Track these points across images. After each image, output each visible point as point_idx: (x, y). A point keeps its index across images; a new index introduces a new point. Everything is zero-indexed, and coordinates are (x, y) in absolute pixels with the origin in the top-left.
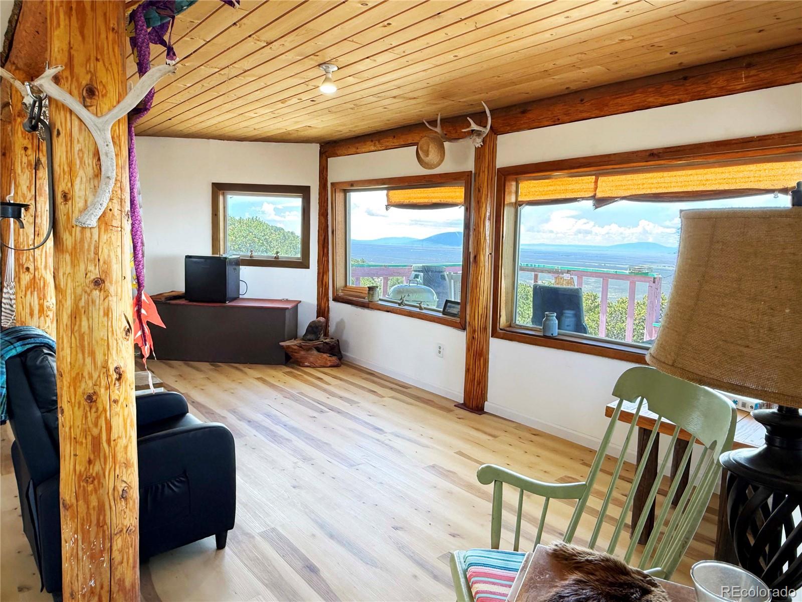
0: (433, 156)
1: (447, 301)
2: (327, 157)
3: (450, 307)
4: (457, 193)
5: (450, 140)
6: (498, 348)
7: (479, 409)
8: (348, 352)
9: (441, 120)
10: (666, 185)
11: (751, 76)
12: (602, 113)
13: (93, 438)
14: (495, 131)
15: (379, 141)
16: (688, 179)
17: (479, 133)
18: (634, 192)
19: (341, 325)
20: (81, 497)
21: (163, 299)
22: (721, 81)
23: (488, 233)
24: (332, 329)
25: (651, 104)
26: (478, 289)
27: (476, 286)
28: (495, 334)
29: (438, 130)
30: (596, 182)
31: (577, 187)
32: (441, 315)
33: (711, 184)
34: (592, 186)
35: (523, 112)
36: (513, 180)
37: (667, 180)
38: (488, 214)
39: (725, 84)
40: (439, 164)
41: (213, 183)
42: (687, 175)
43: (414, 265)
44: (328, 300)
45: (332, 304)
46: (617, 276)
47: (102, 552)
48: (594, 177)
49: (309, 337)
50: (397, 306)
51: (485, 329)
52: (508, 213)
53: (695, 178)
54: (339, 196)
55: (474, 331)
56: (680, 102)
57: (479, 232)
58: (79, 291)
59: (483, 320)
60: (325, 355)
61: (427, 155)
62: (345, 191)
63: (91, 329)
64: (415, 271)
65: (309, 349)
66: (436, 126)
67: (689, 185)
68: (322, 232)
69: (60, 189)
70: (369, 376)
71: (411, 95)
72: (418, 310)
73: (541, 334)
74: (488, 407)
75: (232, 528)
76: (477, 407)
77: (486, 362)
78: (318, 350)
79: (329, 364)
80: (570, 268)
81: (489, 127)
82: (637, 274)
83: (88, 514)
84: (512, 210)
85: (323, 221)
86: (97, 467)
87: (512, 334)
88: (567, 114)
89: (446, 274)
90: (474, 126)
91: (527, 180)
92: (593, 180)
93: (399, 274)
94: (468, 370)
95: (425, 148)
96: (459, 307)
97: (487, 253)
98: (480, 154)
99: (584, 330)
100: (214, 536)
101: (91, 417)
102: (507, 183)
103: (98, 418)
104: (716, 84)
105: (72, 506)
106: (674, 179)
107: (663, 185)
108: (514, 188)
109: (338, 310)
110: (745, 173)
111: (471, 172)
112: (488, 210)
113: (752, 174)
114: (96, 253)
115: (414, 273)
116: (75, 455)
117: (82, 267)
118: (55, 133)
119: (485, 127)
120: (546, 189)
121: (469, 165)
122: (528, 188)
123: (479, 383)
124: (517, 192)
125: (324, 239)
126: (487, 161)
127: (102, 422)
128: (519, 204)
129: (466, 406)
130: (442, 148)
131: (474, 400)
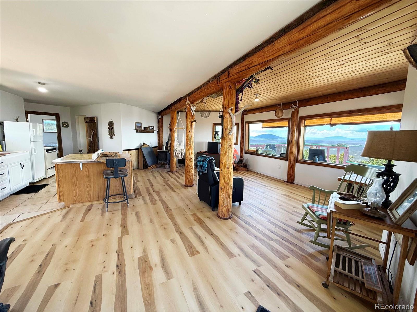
0: (280, 114)
1: (281, 153)
2: (244, 115)
3: (282, 155)
4: (286, 123)
5: (285, 109)
6: (298, 166)
7: (292, 183)
8: (249, 167)
9: (282, 104)
10: (355, 120)
11: (383, 90)
12: (334, 101)
13: (228, 175)
14: (299, 107)
15: (261, 110)
16: (362, 118)
17: (294, 108)
18: (344, 122)
19: (247, 160)
20: (225, 187)
21: (202, 153)
22: (373, 92)
23: (295, 134)
24: (244, 161)
25: (350, 98)
26: (292, 150)
27: (292, 149)
28: (297, 162)
29: (281, 107)
30: (331, 120)
31: (325, 121)
32: (279, 157)
33: (370, 120)
34: (330, 121)
36: (303, 120)
37: (355, 118)
38: (296, 129)
39: (374, 92)
40: (281, 116)
41: (213, 123)
42: (362, 117)
43: (266, 144)
44: (243, 153)
45: (244, 155)
46: (332, 147)
47: (228, 198)
48: (330, 118)
49: (239, 163)
50: (265, 155)
51: (294, 160)
52: (302, 128)
53: (365, 118)
54: (247, 125)
55: (291, 161)
56: (360, 97)
57: (293, 134)
58: (227, 147)
59: (294, 158)
60: (243, 168)
61: (279, 114)
62: (249, 124)
63: (229, 155)
64: (266, 145)
65: (239, 166)
66: (280, 106)
67: (362, 120)
68: (242, 135)
69: (225, 128)
70: (257, 174)
71: (275, 99)
72: (272, 156)
73: (313, 162)
74: (295, 182)
75: (242, 201)
76: (292, 182)
77: (294, 170)
78: (242, 166)
79: (245, 170)
80: (316, 144)
81: (297, 106)
82: (340, 146)
83: (226, 190)
84: (303, 128)
85: (242, 132)
86: (228, 181)
87: (302, 162)
89: (276, 146)
90: (293, 106)
91: (308, 119)
92: (330, 119)
93: (261, 147)
94: (288, 172)
95: (278, 112)
96: (286, 155)
97: (295, 140)
98: (293, 113)
99: (326, 161)
100: (238, 202)
101: (228, 171)
102: (302, 121)
103: (229, 172)
104: (372, 92)
105: (223, 189)
106: (357, 118)
107: (353, 120)
108: (304, 122)
109: (246, 156)
110: (381, 116)
111: (290, 118)
112: (296, 128)
113: (384, 116)
114: (230, 140)
115: (266, 146)
116: (225, 179)
117: (228, 142)
118: (224, 118)
119: (296, 106)
120: (314, 122)
121: (290, 116)
122: (308, 122)
123: (292, 176)
124: (305, 123)
125: (242, 137)
126: (296, 115)
127: (230, 173)
128: (305, 126)
129: (288, 182)
130: (283, 112)
131: (290, 180)
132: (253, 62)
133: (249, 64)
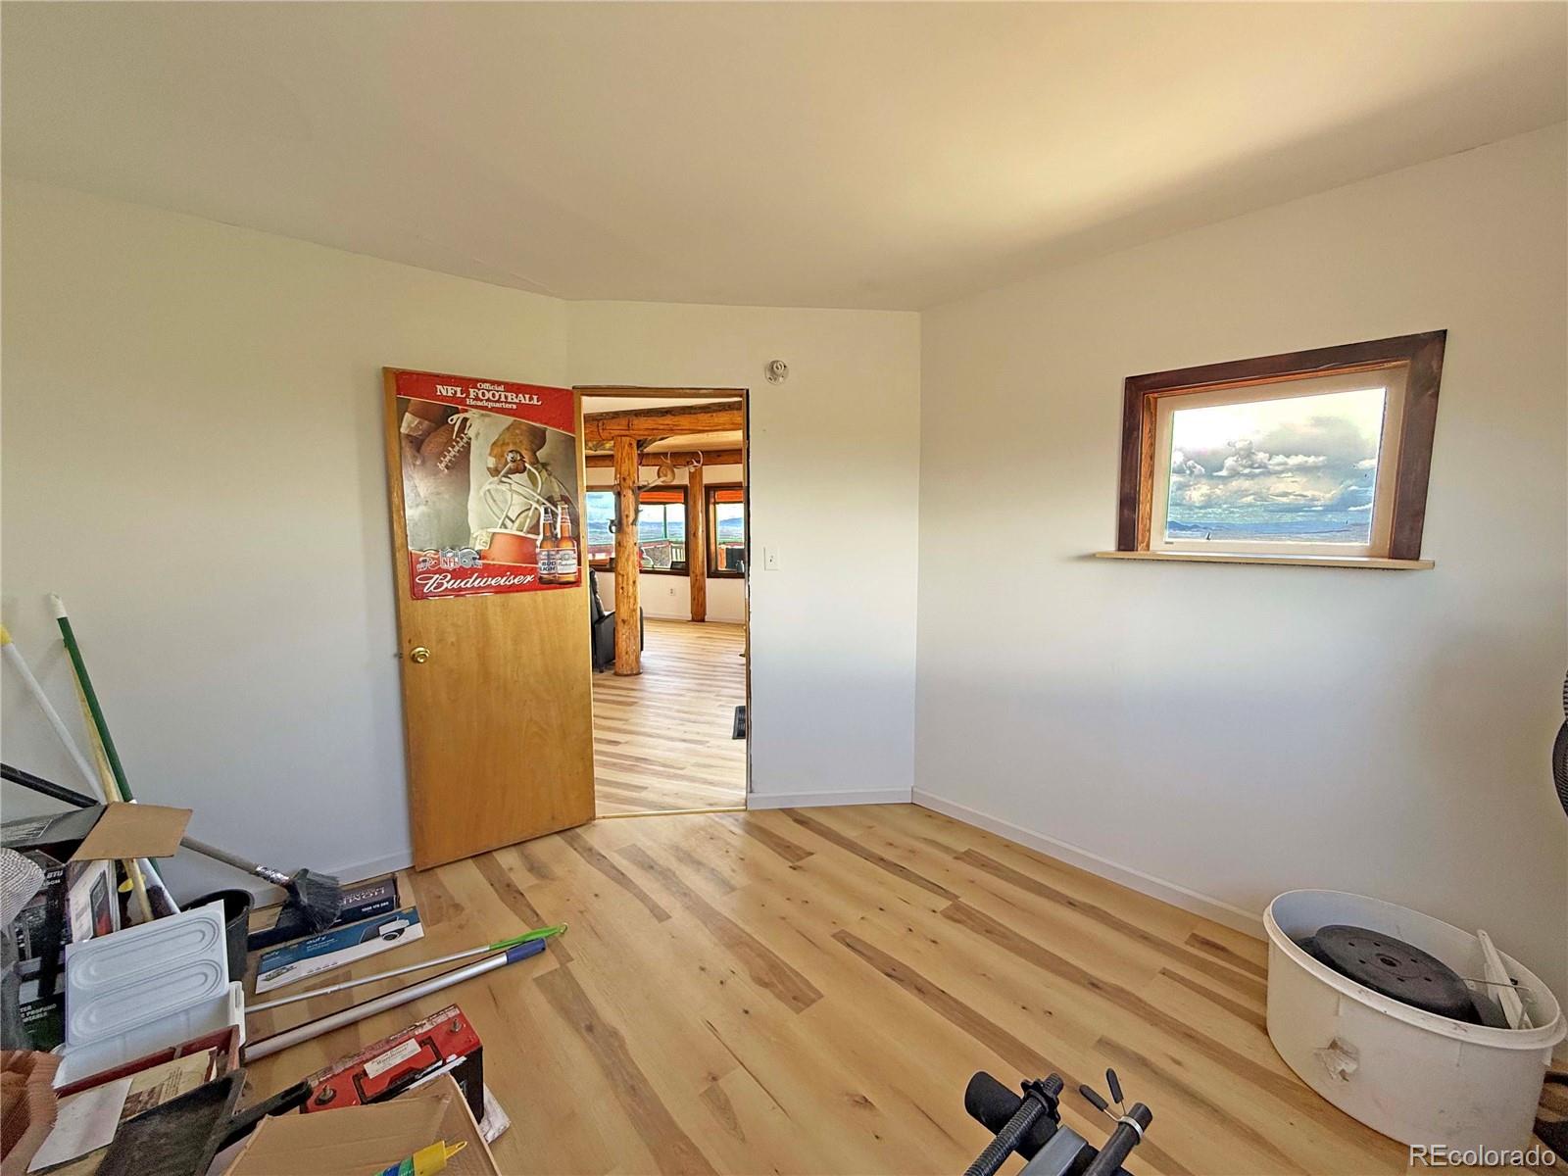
0: (667, 475)
1: (676, 562)
3: (677, 565)
4: (680, 497)
5: (678, 467)
6: (710, 584)
7: (703, 621)
9: (671, 454)
14: (702, 464)
17: (693, 465)
23: (700, 520)
28: (709, 577)
29: (669, 462)
32: (671, 570)
35: (719, 456)
36: (714, 491)
40: (670, 479)
51: (703, 574)
52: (711, 507)
55: (696, 576)
57: (695, 518)
59: (701, 569)
61: (664, 473)
66: (667, 458)
72: (656, 569)
74: (707, 618)
76: (703, 618)
77: (704, 594)
87: (718, 575)
90: (695, 464)
91: (723, 491)
94: (693, 600)
96: (684, 563)
98: (692, 476)
102: (711, 492)
108: (715, 495)
111: (688, 485)
121: (686, 482)
122: (724, 495)
123: (701, 606)
124: (717, 497)
126: (698, 479)
128: (715, 503)
129: (693, 620)
130: (673, 472)
131: (699, 616)
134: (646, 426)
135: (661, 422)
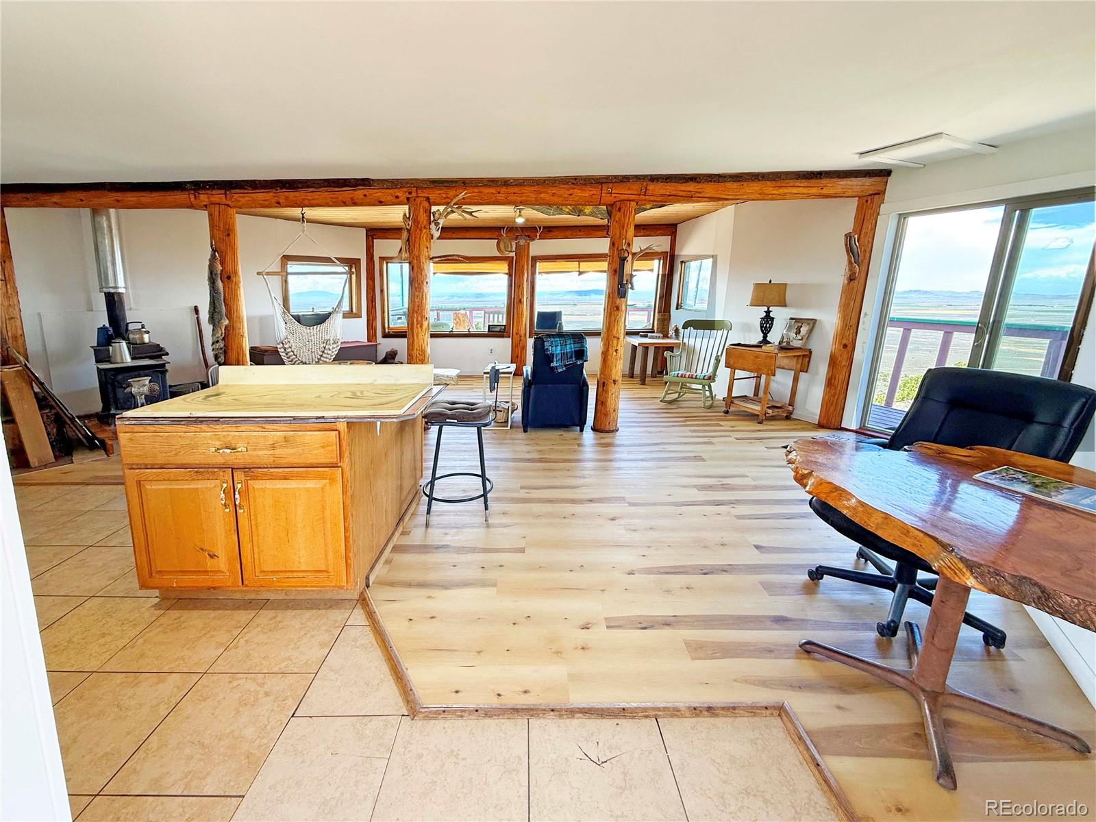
2: (373, 239)
3: (492, 328)
4: (504, 267)
14: (531, 239)
30: (579, 264)
44: (376, 338)
45: (382, 340)
48: (577, 263)
50: (448, 333)
54: (385, 267)
57: (523, 288)
59: (525, 330)
62: (387, 263)
68: (370, 291)
85: (371, 283)
88: (572, 235)
91: (545, 262)
96: (504, 327)
102: (536, 263)
108: (539, 265)
111: (513, 257)
122: (543, 266)
125: (372, 297)
126: (524, 252)
132: (703, 192)
133: (696, 192)
134: (663, 192)
135: (683, 188)
